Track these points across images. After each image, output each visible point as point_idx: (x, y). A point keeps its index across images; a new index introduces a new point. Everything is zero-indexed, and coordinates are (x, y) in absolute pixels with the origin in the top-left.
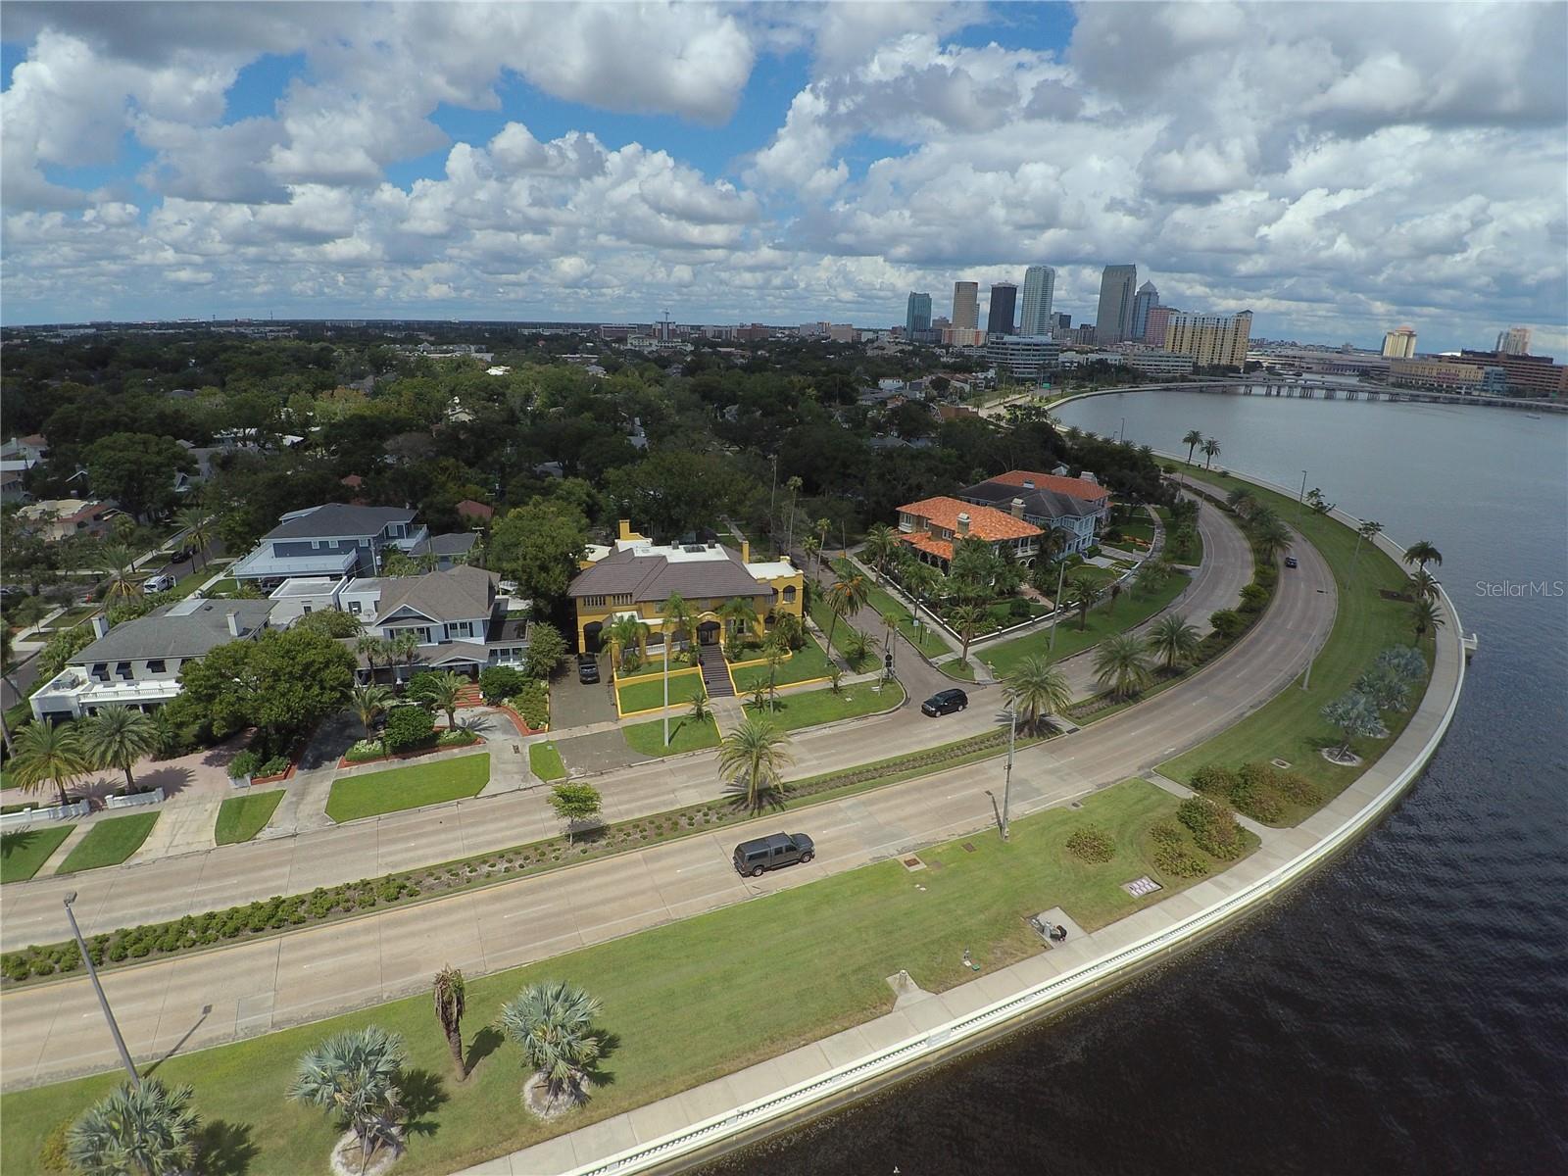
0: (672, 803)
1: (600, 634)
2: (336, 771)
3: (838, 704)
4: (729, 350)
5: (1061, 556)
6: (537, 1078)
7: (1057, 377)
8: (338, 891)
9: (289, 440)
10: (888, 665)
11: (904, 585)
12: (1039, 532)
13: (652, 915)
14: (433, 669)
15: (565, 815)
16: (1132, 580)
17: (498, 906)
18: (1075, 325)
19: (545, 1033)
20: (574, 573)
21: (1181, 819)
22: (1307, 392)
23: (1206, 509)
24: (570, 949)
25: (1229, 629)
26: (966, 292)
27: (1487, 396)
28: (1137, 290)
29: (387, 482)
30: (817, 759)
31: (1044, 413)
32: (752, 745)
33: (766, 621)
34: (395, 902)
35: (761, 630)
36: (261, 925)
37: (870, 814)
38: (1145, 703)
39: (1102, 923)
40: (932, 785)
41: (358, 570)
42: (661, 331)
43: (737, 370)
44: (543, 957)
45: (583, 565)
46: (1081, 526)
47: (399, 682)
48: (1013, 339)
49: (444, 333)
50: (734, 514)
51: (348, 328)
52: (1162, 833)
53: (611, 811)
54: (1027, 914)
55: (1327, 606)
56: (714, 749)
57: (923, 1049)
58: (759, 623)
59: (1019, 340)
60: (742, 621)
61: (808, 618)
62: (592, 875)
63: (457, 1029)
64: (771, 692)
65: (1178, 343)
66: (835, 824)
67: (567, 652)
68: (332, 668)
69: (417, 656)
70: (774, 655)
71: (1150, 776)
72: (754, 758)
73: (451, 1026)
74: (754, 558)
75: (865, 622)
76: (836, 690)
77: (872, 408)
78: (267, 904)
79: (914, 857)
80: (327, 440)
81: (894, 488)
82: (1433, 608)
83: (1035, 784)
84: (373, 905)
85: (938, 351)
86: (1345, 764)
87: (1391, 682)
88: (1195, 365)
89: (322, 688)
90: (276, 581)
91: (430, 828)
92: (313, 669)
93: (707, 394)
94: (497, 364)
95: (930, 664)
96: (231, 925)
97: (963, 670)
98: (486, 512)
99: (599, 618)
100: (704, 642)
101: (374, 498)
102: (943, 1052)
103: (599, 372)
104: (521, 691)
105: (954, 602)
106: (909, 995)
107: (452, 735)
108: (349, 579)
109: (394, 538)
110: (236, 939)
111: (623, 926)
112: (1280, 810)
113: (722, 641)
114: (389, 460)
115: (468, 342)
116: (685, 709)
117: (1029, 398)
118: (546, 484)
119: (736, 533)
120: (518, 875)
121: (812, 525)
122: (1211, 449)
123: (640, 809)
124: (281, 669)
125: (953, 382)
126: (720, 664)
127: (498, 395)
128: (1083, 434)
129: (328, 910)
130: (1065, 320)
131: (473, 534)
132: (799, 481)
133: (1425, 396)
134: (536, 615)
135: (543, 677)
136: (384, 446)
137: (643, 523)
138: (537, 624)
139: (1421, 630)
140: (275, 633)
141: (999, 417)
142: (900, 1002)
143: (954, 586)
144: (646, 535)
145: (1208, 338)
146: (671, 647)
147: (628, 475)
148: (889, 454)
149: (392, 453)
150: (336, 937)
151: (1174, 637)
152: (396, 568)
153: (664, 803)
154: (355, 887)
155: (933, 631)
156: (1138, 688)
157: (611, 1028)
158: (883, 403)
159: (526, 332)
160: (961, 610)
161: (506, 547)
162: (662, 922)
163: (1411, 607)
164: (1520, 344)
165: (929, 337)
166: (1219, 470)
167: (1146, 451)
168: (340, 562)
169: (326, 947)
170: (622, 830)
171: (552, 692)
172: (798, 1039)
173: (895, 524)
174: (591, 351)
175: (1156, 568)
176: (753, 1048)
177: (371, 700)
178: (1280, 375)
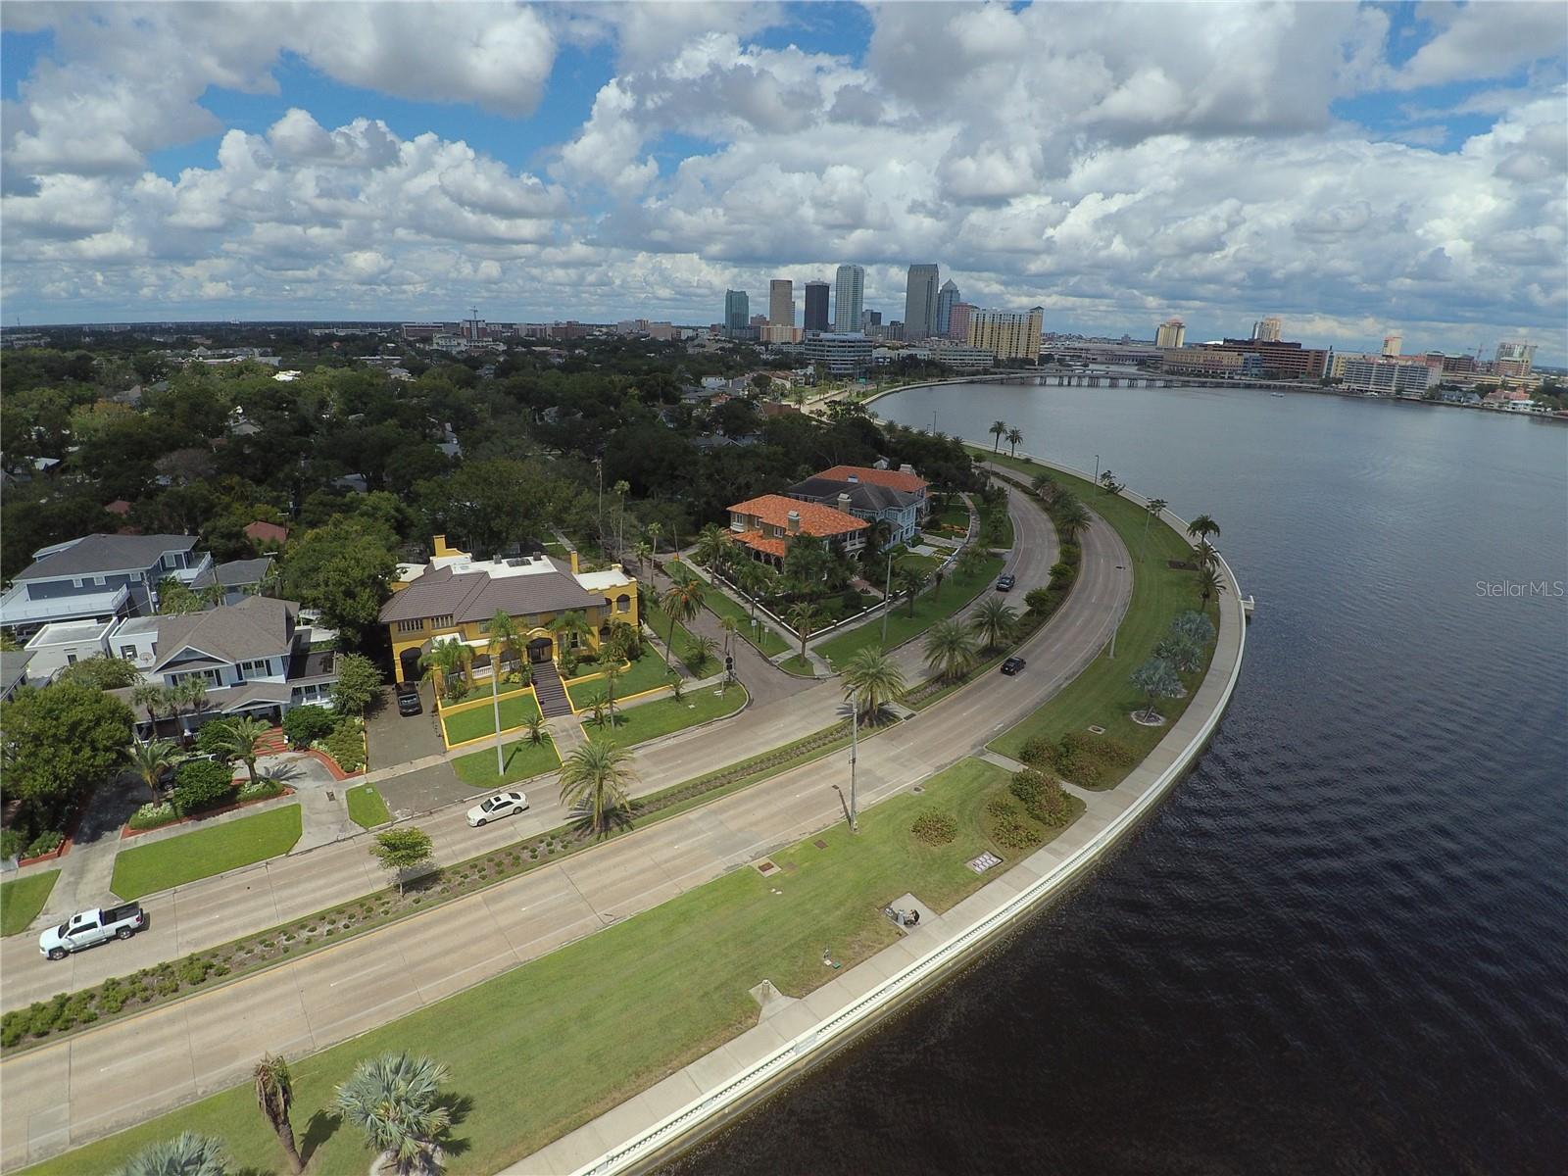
0: (512, 836)
1: (419, 661)
2: (118, 842)
3: (680, 713)
4: (544, 349)
5: (887, 547)
6: (383, 1159)
7: (871, 372)
8: (133, 980)
9: (41, 463)
10: (729, 667)
11: (740, 585)
12: (865, 525)
13: (497, 961)
14: (227, 715)
15: (392, 865)
16: (953, 566)
17: (323, 974)
18: (885, 322)
19: (387, 1110)
20: (384, 596)
21: (1014, 792)
22: (1094, 383)
23: (1015, 496)
24: (408, 1012)
25: (1042, 606)
26: (781, 290)
27: (1246, 380)
28: (940, 288)
29: (160, 507)
30: (663, 771)
31: (862, 409)
32: (594, 766)
33: (601, 633)
34: (202, 985)
35: (596, 643)
36: (45, 1028)
37: (722, 823)
38: (972, 684)
39: (951, 903)
40: (781, 786)
41: (130, 609)
42: (470, 330)
43: (554, 370)
44: (377, 1023)
45: (394, 587)
46: (903, 517)
47: (187, 733)
48: (829, 336)
49: (222, 336)
50: (559, 522)
51: (110, 333)
52: (998, 808)
53: (443, 854)
54: (881, 904)
55: (1125, 581)
56: (554, 772)
57: (792, 1057)
58: (593, 635)
59: (837, 337)
60: (575, 636)
61: (645, 626)
62: (427, 926)
63: (286, 1121)
64: (611, 707)
65: (979, 338)
66: (687, 837)
67: (383, 683)
68: (105, 726)
69: (206, 703)
70: (612, 668)
71: (982, 753)
72: (597, 779)
73: (278, 1118)
74: (585, 566)
75: (703, 625)
76: (678, 697)
77: (696, 406)
78: (49, 1003)
79: (768, 861)
80: (89, 462)
81: (724, 488)
82: (1215, 575)
83: (879, 773)
84: (176, 990)
85: (757, 348)
86: (1152, 724)
87: (1185, 645)
88: (995, 358)
89: (94, 749)
90: (31, 629)
91: (234, 896)
92: (81, 728)
93: (524, 396)
94: (286, 369)
95: (770, 663)
96: (10, 1033)
97: (803, 666)
98: (280, 534)
99: (417, 644)
100: (536, 660)
101: (146, 526)
102: (811, 1056)
103: (404, 375)
104: (332, 731)
105: (790, 599)
106: (773, 1004)
107: (254, 788)
108: (120, 620)
109: (173, 569)
110: (19, 1047)
111: (467, 976)
112: (1100, 774)
113: (555, 658)
114: (162, 481)
115: (249, 345)
116: (520, 734)
117: (847, 394)
118: (347, 499)
119: (564, 542)
120: (344, 937)
121: (643, 529)
122: (1015, 438)
123: (477, 848)
124: (43, 732)
125: (773, 378)
126: (555, 681)
127: (288, 402)
128: (900, 427)
129: (123, 1002)
130: (876, 317)
131: (265, 560)
132: (626, 485)
133: (1195, 382)
134: (344, 646)
135: (357, 713)
136: (155, 465)
137: (460, 537)
138: (346, 655)
139: (1206, 596)
140: (33, 690)
141: (820, 413)
142: (765, 1013)
143: (789, 584)
144: (465, 551)
145: (1005, 334)
146: (501, 667)
147: (440, 486)
148: (717, 455)
149: (164, 473)
150: (135, 1032)
151: (994, 619)
152: (176, 603)
153: (503, 838)
154: (154, 972)
155: (771, 630)
156: (965, 670)
157: (461, 1090)
158: (707, 401)
159: (317, 332)
160: (797, 607)
161: (304, 573)
162: (510, 967)
163: (1196, 575)
164: (1273, 332)
165: (748, 334)
166: (1023, 458)
167: (957, 442)
168: (107, 601)
169: (127, 1044)
170: (458, 873)
171: (367, 729)
172: (664, 1069)
173: (727, 525)
174: (393, 352)
175: (976, 555)
176: (617, 1087)
177: (154, 758)
178: (1070, 366)
